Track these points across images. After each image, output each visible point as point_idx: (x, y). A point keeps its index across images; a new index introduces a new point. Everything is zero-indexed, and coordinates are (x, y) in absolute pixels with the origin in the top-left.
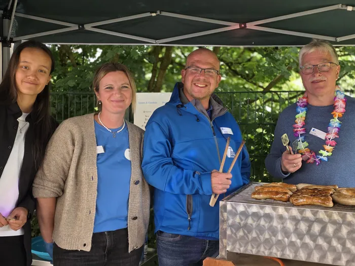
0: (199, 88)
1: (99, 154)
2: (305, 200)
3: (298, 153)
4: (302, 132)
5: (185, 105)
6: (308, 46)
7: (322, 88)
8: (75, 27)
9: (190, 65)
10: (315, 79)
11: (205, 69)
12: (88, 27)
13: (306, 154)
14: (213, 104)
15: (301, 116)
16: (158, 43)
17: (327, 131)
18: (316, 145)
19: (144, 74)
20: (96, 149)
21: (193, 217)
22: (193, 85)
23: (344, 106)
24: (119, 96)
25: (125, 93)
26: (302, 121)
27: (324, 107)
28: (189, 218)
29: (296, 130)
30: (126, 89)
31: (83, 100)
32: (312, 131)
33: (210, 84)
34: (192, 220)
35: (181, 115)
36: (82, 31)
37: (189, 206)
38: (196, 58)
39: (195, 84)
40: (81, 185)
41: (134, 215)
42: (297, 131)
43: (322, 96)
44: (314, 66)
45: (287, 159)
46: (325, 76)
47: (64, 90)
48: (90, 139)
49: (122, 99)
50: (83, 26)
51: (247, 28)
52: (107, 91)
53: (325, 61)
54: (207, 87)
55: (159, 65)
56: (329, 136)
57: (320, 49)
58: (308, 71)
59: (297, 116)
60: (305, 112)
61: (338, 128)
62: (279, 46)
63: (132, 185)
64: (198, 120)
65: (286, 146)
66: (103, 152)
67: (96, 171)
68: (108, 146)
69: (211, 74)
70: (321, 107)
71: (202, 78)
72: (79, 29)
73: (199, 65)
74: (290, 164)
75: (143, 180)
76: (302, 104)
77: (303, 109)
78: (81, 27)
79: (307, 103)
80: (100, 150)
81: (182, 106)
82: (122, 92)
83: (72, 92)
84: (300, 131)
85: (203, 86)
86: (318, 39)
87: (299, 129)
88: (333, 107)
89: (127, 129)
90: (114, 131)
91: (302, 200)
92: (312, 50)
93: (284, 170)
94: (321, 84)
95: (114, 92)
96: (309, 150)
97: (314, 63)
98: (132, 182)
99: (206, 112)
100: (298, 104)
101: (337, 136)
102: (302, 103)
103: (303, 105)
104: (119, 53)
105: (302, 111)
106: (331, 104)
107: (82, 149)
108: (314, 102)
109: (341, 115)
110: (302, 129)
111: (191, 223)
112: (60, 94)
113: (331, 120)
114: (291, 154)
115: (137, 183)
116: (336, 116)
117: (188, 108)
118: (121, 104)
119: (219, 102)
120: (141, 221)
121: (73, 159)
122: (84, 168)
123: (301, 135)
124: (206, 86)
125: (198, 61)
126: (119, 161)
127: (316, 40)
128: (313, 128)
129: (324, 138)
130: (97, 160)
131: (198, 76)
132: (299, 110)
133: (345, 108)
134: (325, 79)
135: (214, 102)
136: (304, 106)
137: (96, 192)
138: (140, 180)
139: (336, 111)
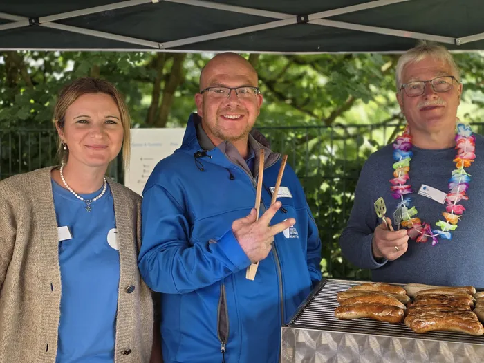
0: (230, 121)
1: (61, 242)
2: (433, 322)
3: (402, 228)
4: (406, 192)
5: (208, 153)
6: (413, 52)
7: (439, 118)
8: (23, 22)
9: (208, 86)
10: (428, 104)
11: (235, 89)
12: (45, 22)
13: (415, 227)
14: (255, 147)
15: (402, 166)
16: (164, 48)
17: (447, 191)
18: (430, 213)
19: (140, 97)
20: (56, 234)
21: (229, 345)
22: (220, 118)
23: (473, 148)
24: (101, 137)
25: (110, 134)
26: (404, 173)
27: (439, 150)
28: (223, 348)
29: (395, 187)
30: (112, 126)
31: (42, 140)
32: (422, 189)
33: (248, 113)
34: (227, 351)
35: (202, 170)
36: (35, 27)
37: (222, 327)
38: (217, 71)
39: (222, 116)
40: (30, 299)
41: (126, 347)
42: (397, 190)
43: (437, 132)
44: (425, 82)
45: (385, 239)
46: (444, 99)
47: (12, 124)
48: (46, 216)
49: (105, 144)
50: (37, 20)
51: (310, 22)
52: (79, 128)
53: (444, 74)
54: (244, 119)
55: (162, 85)
56: (452, 198)
57: (434, 55)
58: (415, 91)
59: (395, 166)
60: (408, 159)
61: (465, 183)
62: (354, 53)
63: (122, 294)
64: (232, 177)
65: (382, 218)
66: (70, 237)
67: (59, 272)
68: (78, 225)
69: (246, 95)
70: (435, 151)
71: (234, 104)
72: (30, 25)
73: (224, 83)
74: (389, 246)
75: (140, 282)
76: (402, 146)
77: (405, 153)
78: (33, 21)
79: (411, 144)
80: (64, 233)
81: (204, 154)
82: (106, 131)
83: (25, 129)
84: (403, 190)
85: (236, 117)
86: (427, 41)
87: (400, 187)
88: (453, 151)
89: (111, 192)
90: (88, 197)
91: (428, 323)
92: (421, 57)
93: (378, 256)
94: (437, 111)
95: (91, 130)
96: (418, 221)
97: (424, 78)
98: (121, 289)
99: (244, 163)
100: (396, 146)
101: (464, 198)
102: (403, 143)
103: (405, 147)
104: (99, 65)
105: (404, 157)
106: (451, 146)
107: (31, 234)
108: (423, 143)
109: (468, 163)
110: (406, 186)
111: (226, 356)
112: (5, 131)
113: (453, 172)
114: (389, 229)
115: (130, 290)
116: (461, 165)
117: (214, 158)
118: (102, 152)
119: (265, 143)
120: (138, 355)
121: (16, 252)
122: (35, 268)
123: (405, 196)
124: (242, 116)
125: (222, 76)
126: (97, 252)
127: (425, 43)
128: (423, 186)
129: (442, 201)
130: (60, 253)
131: (227, 102)
132: (398, 155)
133: (475, 152)
134: (444, 104)
135: (256, 144)
136: (407, 149)
137: (59, 312)
138: (136, 284)
139: (461, 157)
